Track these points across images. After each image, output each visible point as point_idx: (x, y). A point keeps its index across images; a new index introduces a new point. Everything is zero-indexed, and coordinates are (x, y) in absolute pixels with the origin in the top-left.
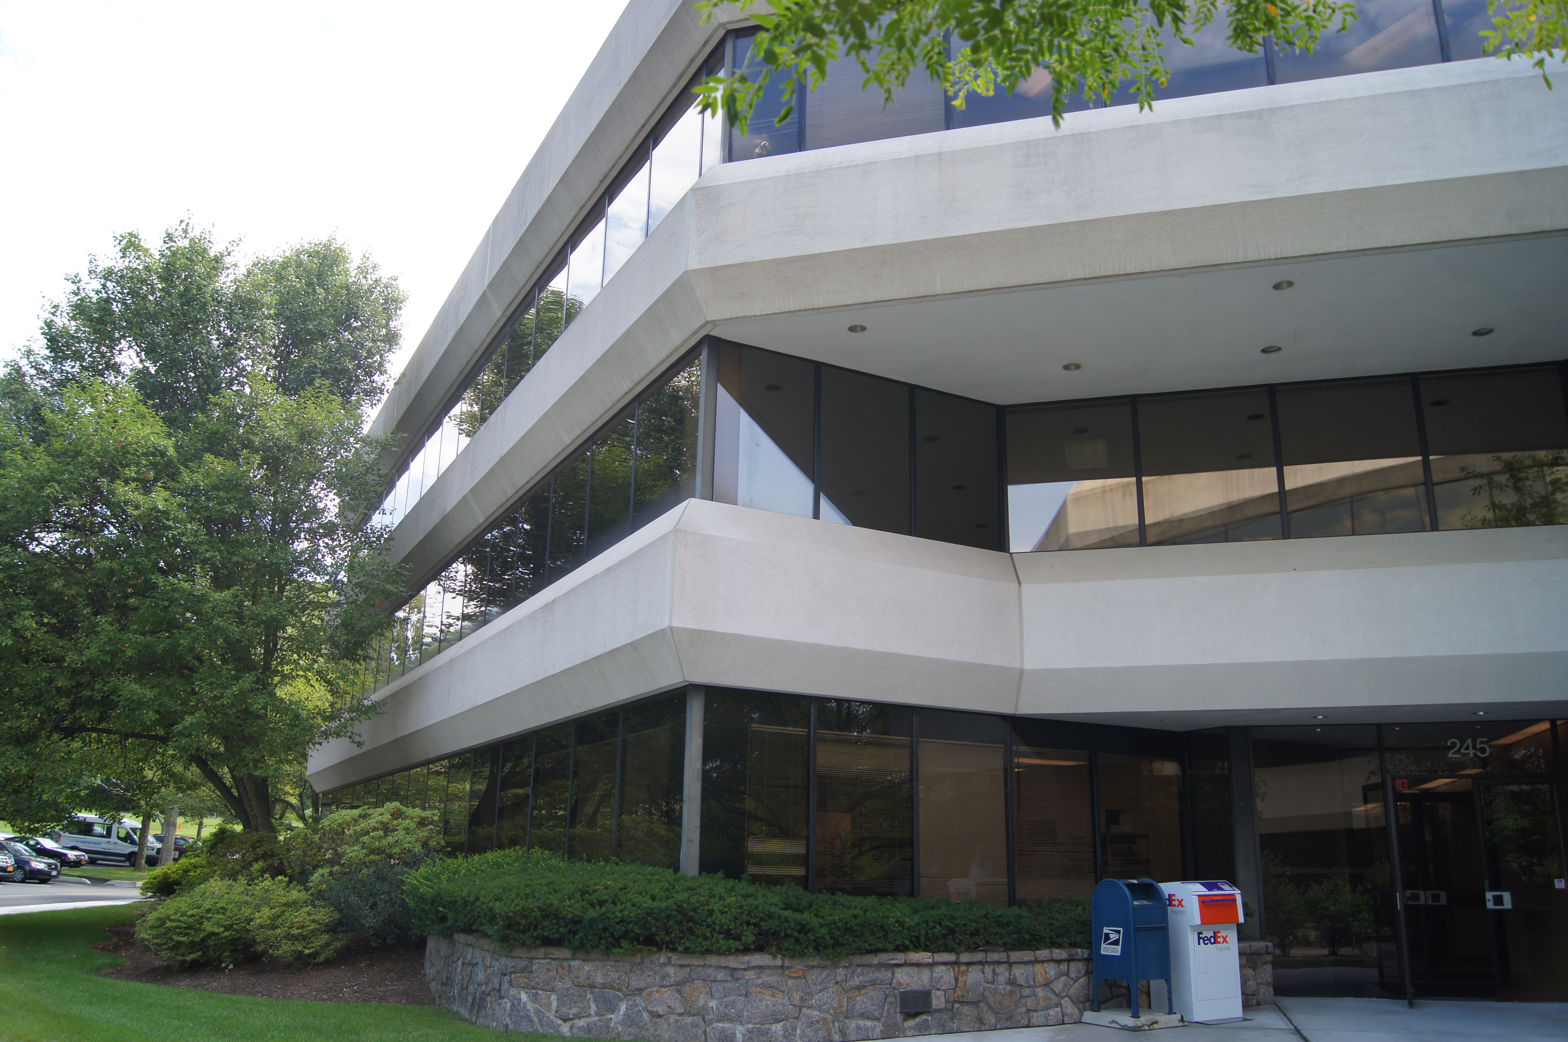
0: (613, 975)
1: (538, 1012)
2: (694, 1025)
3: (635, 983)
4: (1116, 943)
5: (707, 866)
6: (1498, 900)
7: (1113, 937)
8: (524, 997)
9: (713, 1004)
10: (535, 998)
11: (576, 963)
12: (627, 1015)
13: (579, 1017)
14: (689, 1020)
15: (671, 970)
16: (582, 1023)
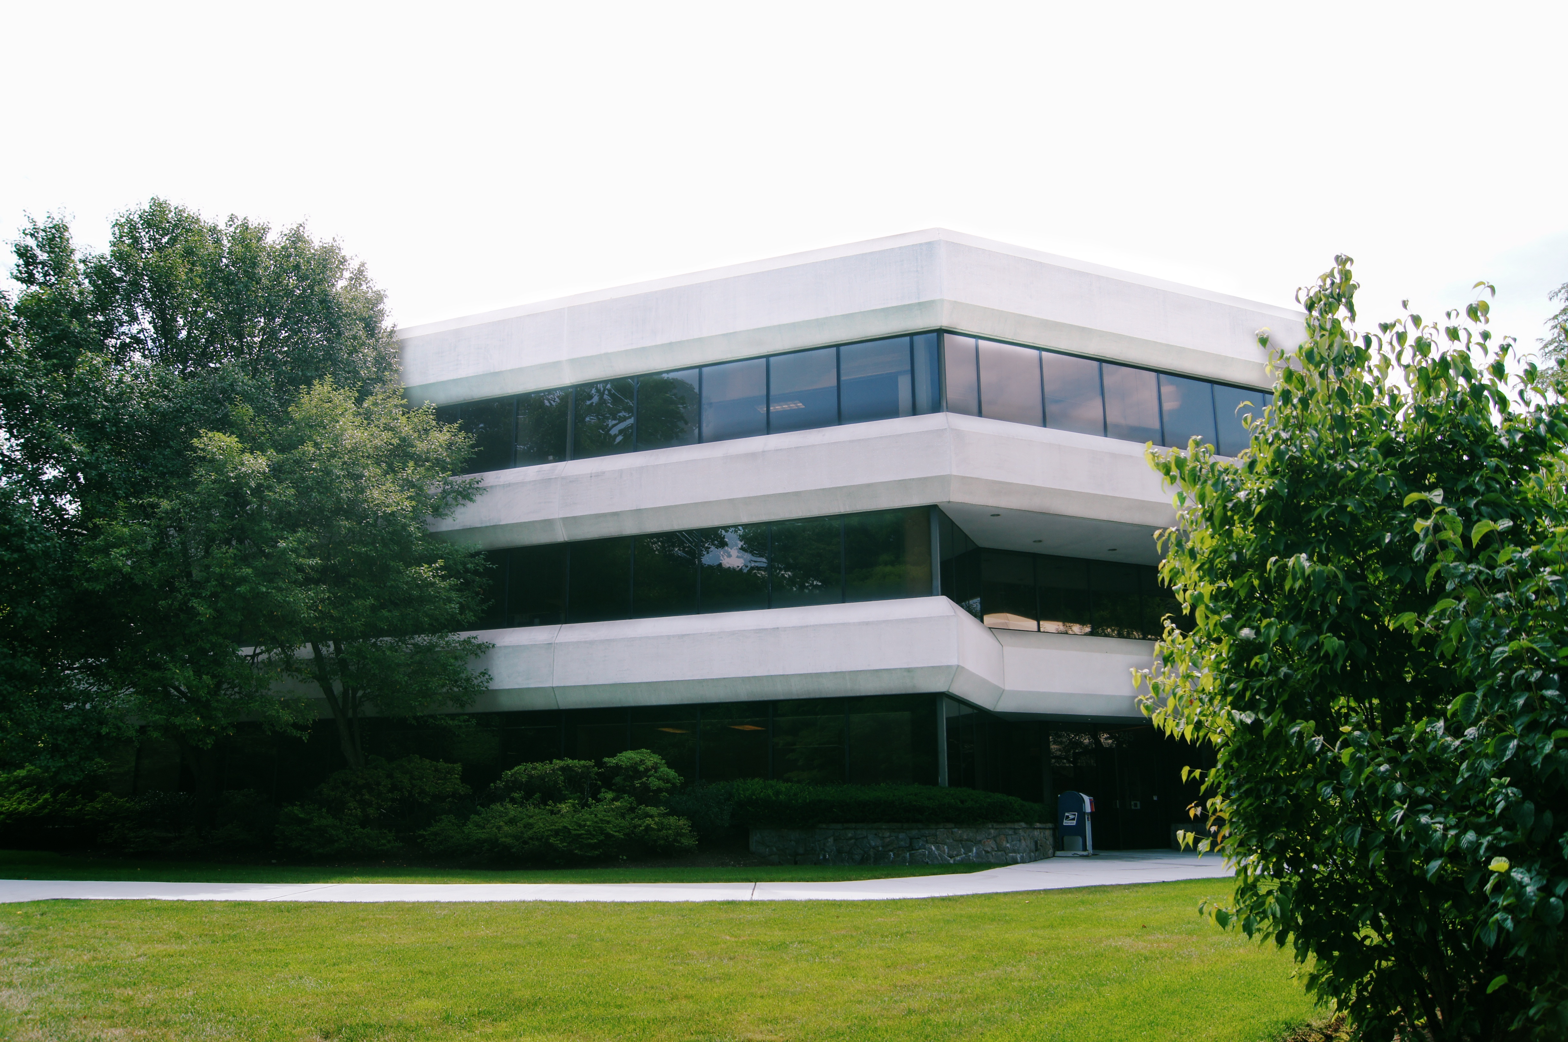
0: (971, 834)
1: (940, 855)
2: (1002, 855)
3: (978, 838)
4: (1073, 819)
5: (950, 784)
6: (1136, 805)
7: (1071, 817)
8: (933, 848)
9: (1008, 845)
10: (938, 848)
11: (956, 830)
12: (976, 853)
13: (957, 855)
14: (1000, 853)
15: (992, 831)
16: (958, 858)
